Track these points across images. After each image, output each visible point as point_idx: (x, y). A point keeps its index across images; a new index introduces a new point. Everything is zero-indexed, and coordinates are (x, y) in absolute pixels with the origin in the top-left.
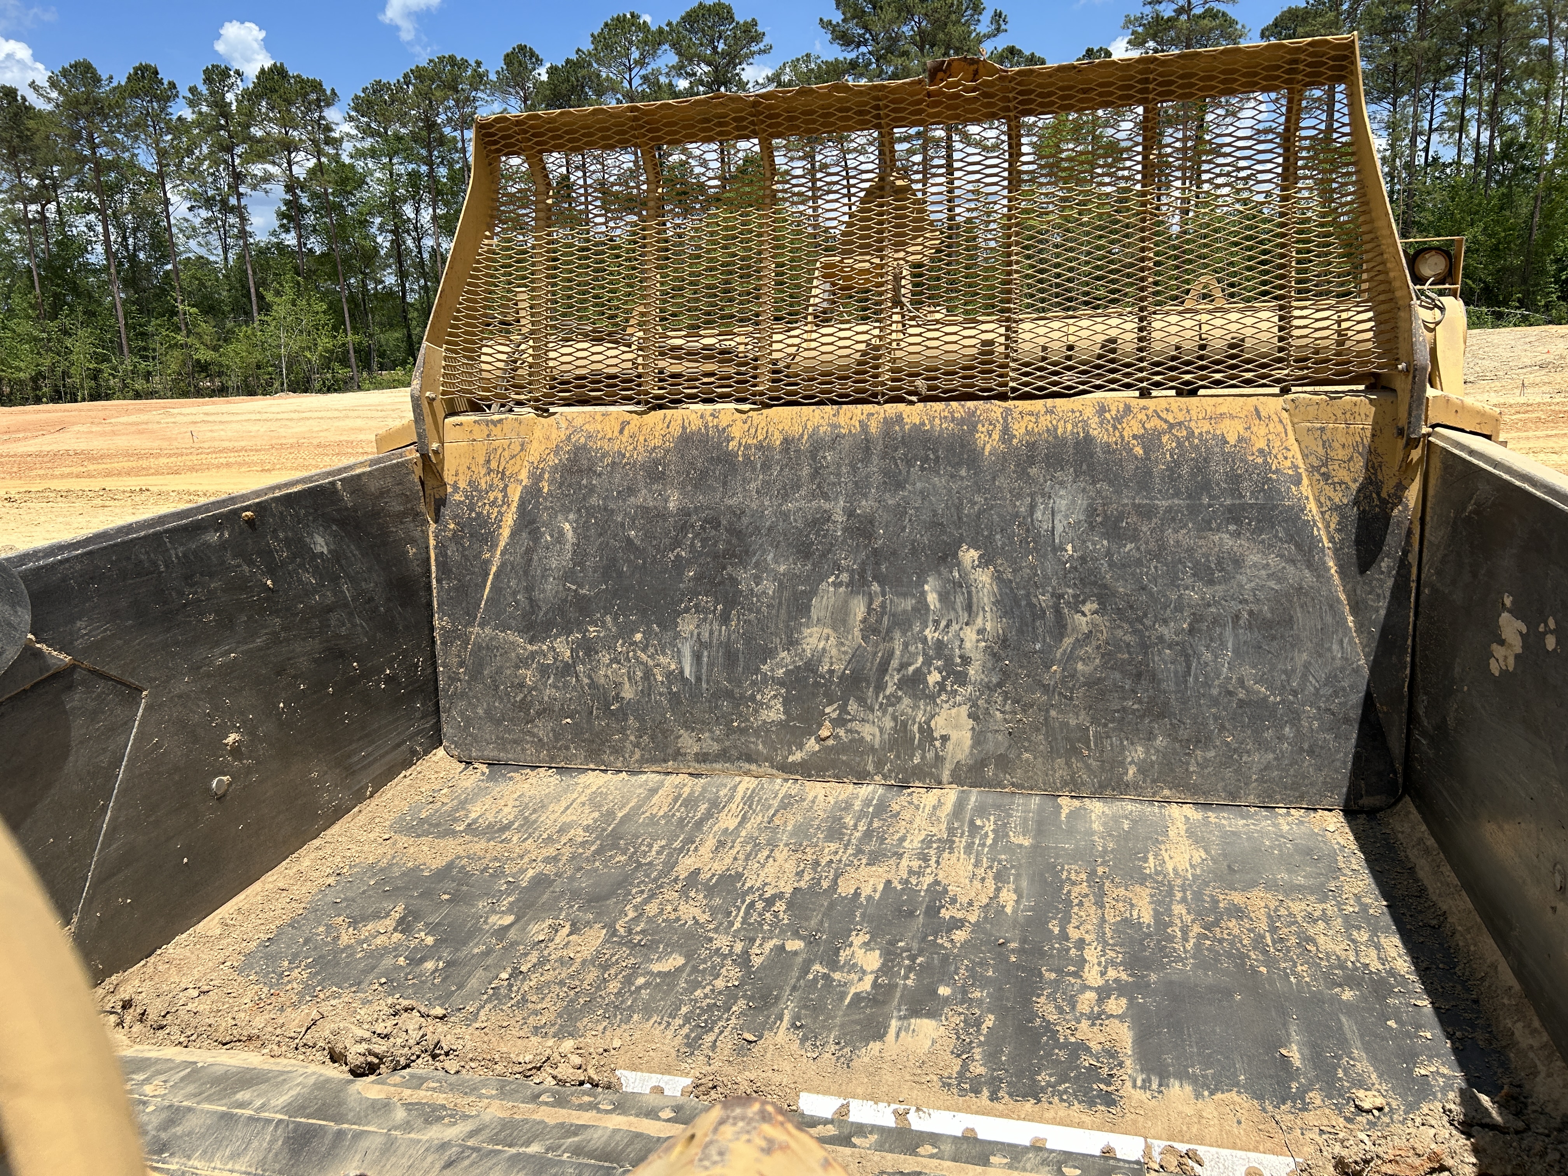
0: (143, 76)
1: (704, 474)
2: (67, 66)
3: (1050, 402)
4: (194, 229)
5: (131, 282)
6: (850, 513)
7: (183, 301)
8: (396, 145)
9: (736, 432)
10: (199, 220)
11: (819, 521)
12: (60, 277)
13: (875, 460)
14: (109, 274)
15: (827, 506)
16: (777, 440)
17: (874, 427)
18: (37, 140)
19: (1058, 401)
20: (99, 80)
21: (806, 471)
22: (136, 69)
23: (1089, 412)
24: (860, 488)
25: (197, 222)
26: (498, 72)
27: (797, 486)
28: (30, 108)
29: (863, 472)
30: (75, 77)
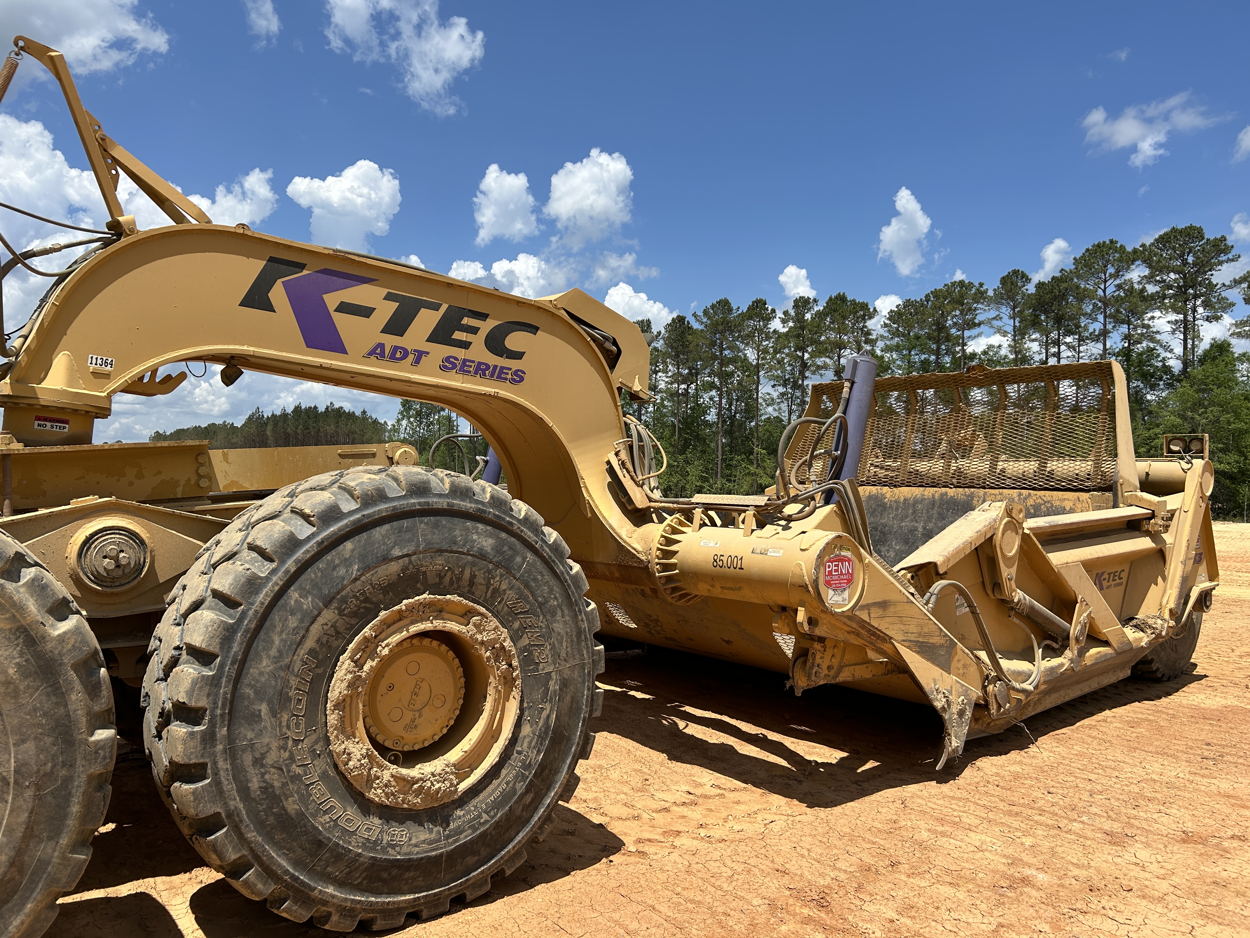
0: (757, 307)
1: (875, 510)
2: (715, 302)
3: (1001, 490)
4: (773, 399)
5: (729, 433)
6: (925, 528)
7: (757, 446)
8: (914, 342)
9: (888, 495)
10: (778, 393)
11: (913, 530)
12: (689, 429)
13: (936, 508)
14: (718, 427)
15: (916, 525)
16: (902, 499)
17: (937, 496)
18: (691, 347)
19: (1004, 490)
20: (732, 310)
21: (911, 511)
22: (753, 302)
23: (1015, 495)
24: (929, 519)
25: (775, 395)
26: (995, 290)
27: (907, 517)
28: (690, 328)
29: (931, 513)
30: (718, 309)
